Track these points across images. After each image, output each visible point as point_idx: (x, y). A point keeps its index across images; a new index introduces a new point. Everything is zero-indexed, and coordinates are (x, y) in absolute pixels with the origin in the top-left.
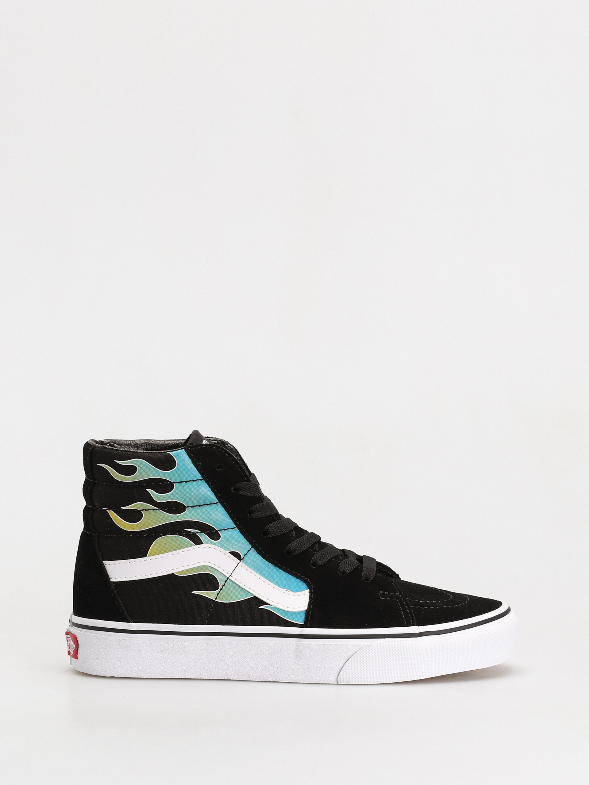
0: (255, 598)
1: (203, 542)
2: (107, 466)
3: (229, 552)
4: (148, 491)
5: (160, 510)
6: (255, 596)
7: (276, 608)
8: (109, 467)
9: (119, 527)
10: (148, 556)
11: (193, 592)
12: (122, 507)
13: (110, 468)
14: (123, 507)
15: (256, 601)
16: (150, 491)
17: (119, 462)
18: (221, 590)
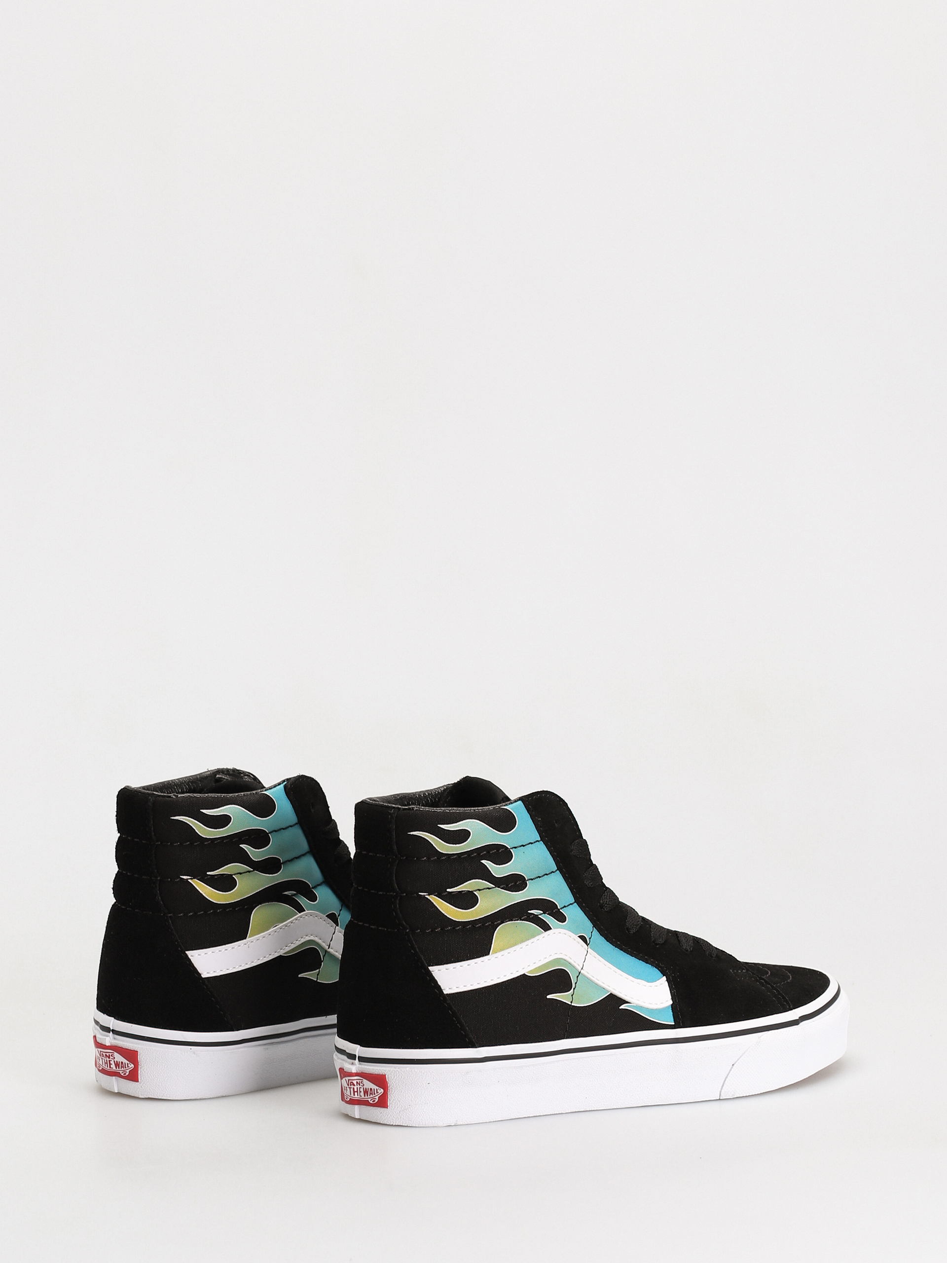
0: (612, 996)
1: (552, 927)
2: (427, 834)
3: (579, 937)
4: (484, 863)
5: (497, 888)
6: (611, 994)
7: (637, 1007)
8: (429, 835)
9: (448, 918)
10: (492, 954)
11: (548, 997)
12: (448, 888)
13: (431, 837)
14: (450, 888)
15: (613, 1001)
16: (486, 862)
17: (445, 827)
18: (574, 989)
